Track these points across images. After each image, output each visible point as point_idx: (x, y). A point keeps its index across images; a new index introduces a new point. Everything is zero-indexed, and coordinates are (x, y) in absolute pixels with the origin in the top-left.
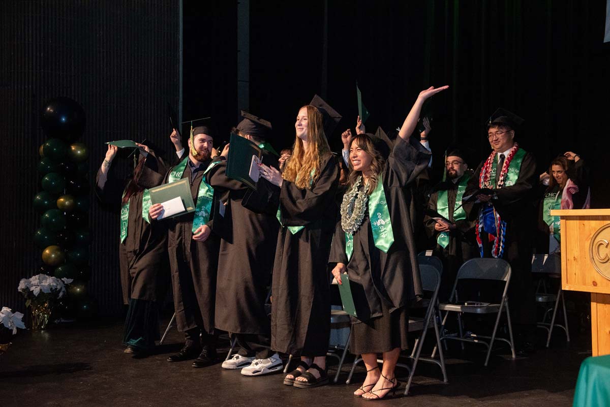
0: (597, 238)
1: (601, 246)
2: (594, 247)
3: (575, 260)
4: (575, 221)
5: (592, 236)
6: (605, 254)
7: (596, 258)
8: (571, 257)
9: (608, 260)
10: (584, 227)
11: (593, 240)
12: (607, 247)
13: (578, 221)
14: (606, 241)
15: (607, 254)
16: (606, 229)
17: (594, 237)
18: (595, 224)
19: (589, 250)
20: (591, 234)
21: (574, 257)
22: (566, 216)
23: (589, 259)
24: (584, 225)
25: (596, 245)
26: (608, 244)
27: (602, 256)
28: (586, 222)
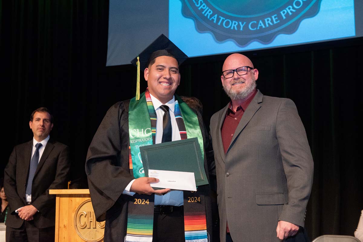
0: (80, 211)
1: (82, 216)
2: (77, 218)
3: (64, 227)
4: (66, 198)
5: (76, 209)
6: (84, 222)
7: (78, 225)
8: (62, 225)
9: (86, 226)
10: (72, 202)
11: (77, 212)
12: (85, 217)
13: (68, 198)
14: (85, 213)
15: (85, 222)
16: (86, 204)
17: (78, 209)
18: (79, 200)
19: (74, 219)
20: (76, 208)
21: (64, 225)
22: (60, 194)
23: (74, 226)
24: (72, 201)
25: (79, 215)
26: (86, 214)
27: (82, 224)
28: (73, 199)
